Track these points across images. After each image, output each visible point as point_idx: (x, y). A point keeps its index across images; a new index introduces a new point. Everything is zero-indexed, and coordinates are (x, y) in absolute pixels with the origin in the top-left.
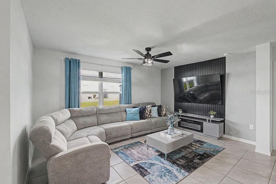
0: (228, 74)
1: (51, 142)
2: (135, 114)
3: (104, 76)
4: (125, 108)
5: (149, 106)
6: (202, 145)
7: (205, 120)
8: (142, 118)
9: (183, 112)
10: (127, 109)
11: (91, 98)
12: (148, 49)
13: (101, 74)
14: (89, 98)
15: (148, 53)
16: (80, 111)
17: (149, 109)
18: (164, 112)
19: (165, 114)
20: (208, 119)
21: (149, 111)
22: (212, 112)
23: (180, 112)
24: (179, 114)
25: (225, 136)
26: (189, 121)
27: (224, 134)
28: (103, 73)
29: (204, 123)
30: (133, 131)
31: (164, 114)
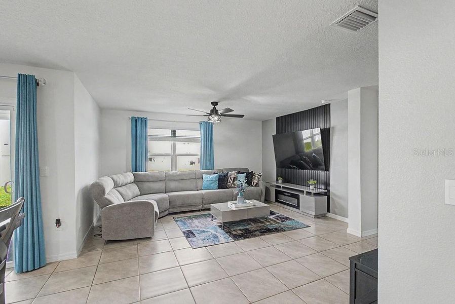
0: (333, 128)
1: (104, 195)
2: (213, 182)
3: (177, 134)
4: (202, 173)
5: (233, 172)
6: (282, 222)
7: (303, 192)
8: (220, 186)
9: (284, 182)
10: (204, 176)
11: (194, 163)
12: (215, 104)
13: (174, 133)
14: (192, 163)
15: (214, 108)
16: (145, 176)
17: (234, 176)
18: (255, 181)
19: (257, 184)
20: (305, 191)
21: (232, 179)
22: (312, 182)
23: (280, 181)
24: (279, 185)
25: (329, 215)
26: (286, 194)
27: (328, 211)
28: (177, 131)
29: (301, 195)
30: (204, 202)
31: (255, 184)
